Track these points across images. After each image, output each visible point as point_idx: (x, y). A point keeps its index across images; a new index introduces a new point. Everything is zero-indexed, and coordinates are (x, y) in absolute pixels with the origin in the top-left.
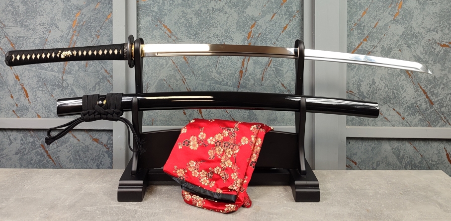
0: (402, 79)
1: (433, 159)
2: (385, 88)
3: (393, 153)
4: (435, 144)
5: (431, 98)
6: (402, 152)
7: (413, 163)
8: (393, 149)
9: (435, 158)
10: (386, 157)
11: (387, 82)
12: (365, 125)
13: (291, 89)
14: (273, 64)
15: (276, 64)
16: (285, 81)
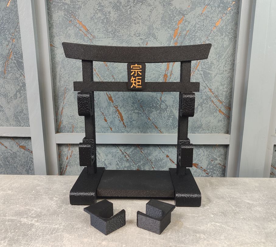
13: (219, 94)
14: (201, 67)
15: (205, 66)
16: (213, 85)
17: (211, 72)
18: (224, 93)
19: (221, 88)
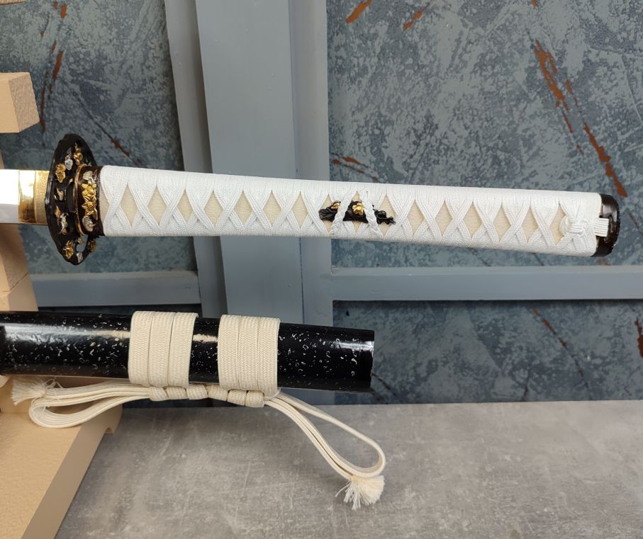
0: (530, 111)
1: (598, 352)
2: (467, 144)
3: (481, 338)
4: (612, 311)
5: (624, 174)
6: (507, 334)
7: (536, 362)
8: (480, 328)
9: (604, 349)
10: (457, 350)
11: (477, 124)
12: (397, 264)
13: (145, 156)
14: (70, 69)
15: (81, 67)
16: (120, 127)
17: (105, 86)
18: (160, 150)
19: (147, 135)
